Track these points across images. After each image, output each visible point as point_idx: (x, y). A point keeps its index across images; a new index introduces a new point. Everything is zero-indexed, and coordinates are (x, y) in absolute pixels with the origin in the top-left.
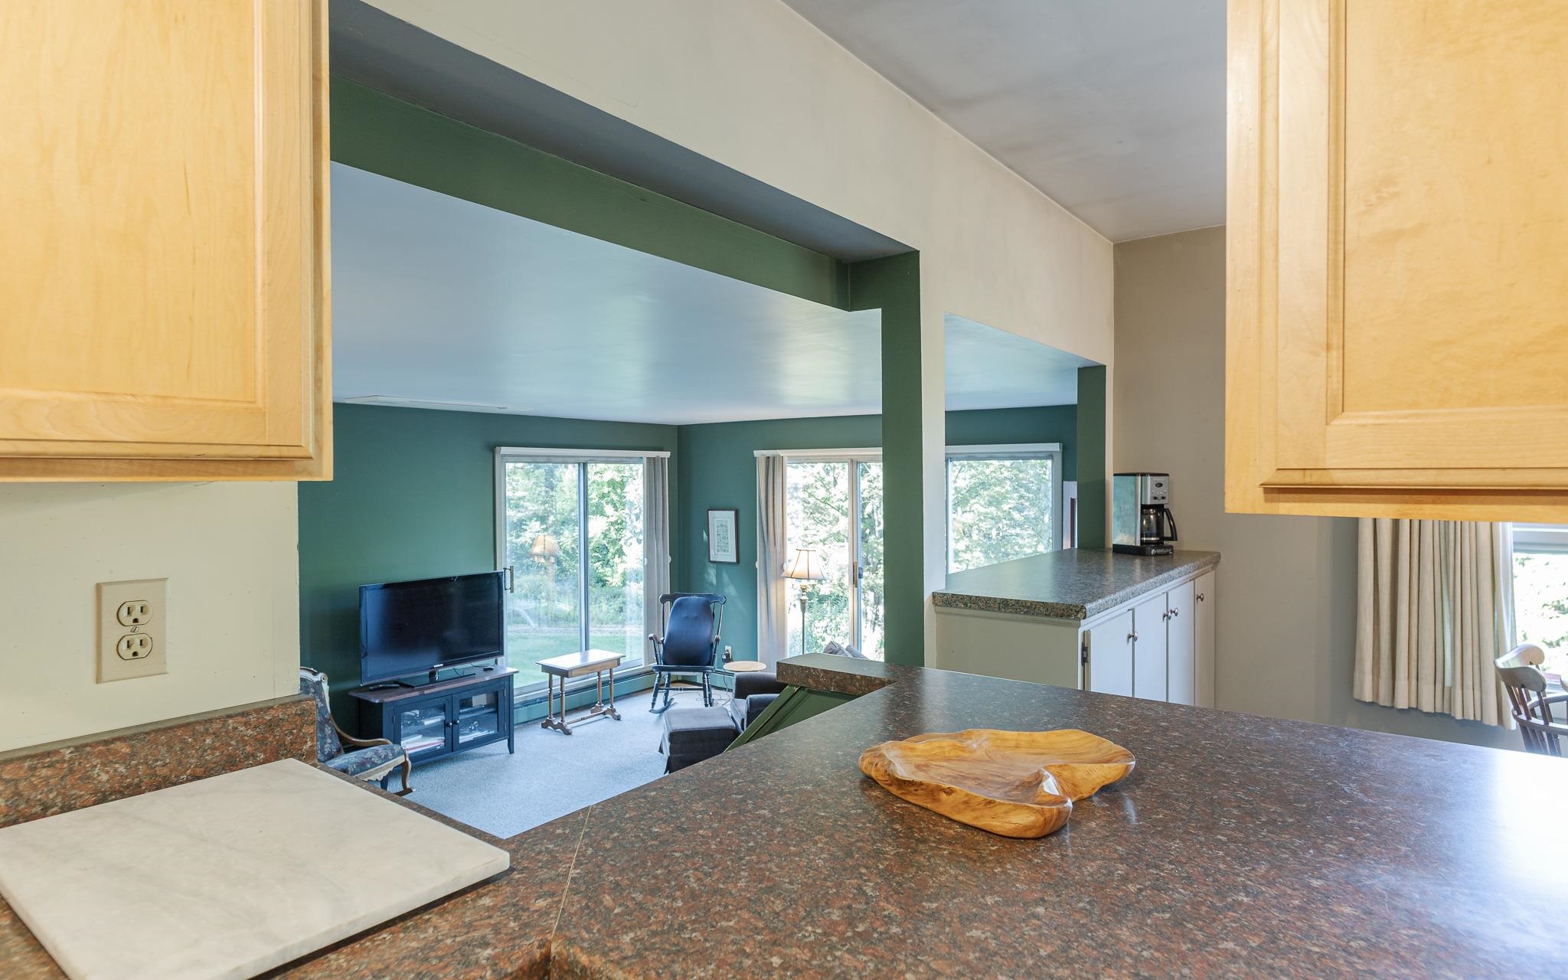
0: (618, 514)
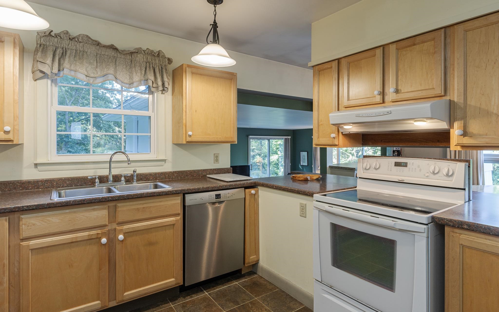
0: (281, 154)
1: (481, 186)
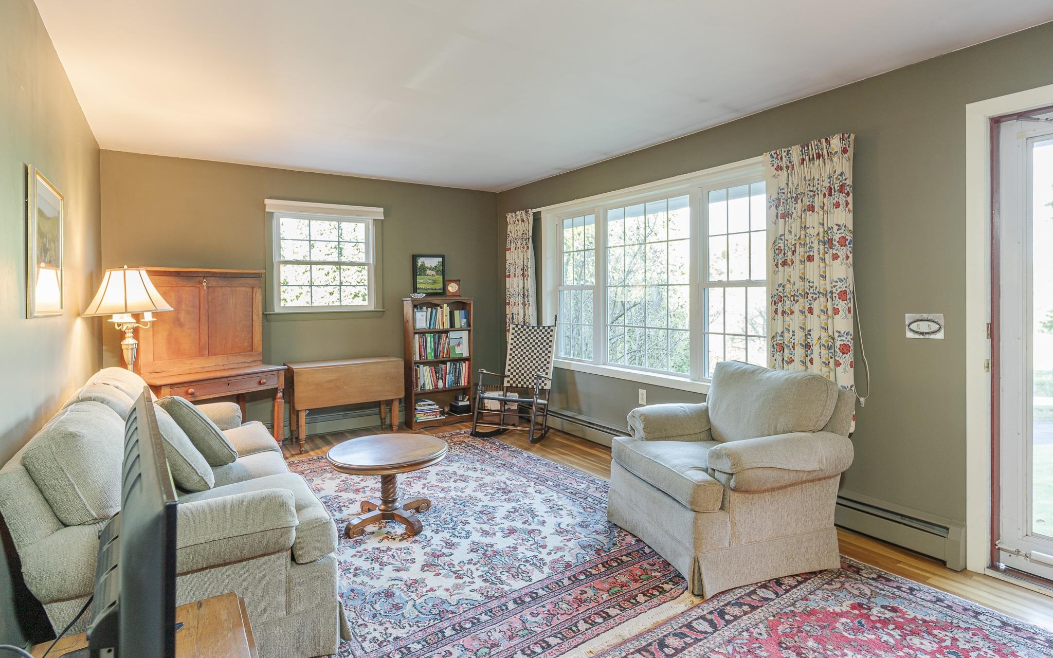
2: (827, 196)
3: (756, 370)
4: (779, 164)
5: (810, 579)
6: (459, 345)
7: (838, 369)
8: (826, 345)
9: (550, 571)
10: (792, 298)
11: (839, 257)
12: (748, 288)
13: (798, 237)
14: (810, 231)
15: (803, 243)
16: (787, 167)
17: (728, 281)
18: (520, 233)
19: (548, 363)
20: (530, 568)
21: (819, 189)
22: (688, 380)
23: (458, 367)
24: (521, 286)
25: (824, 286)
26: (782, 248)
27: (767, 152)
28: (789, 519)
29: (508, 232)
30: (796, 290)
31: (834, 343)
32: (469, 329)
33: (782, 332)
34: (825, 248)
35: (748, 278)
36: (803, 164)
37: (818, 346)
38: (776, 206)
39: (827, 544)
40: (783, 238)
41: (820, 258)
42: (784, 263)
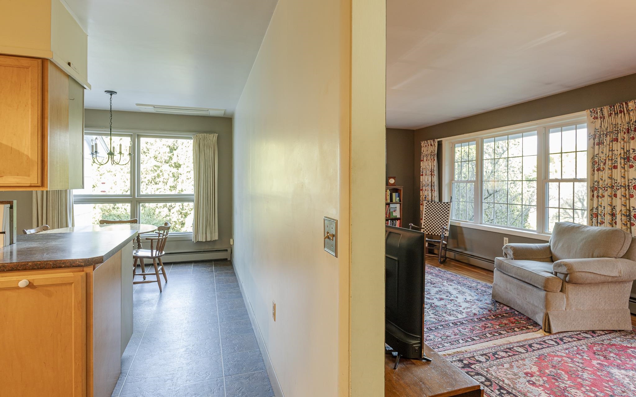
1: (70, 228)
2: (626, 133)
3: (581, 226)
4: (596, 116)
5: (613, 333)
6: (395, 211)
7: (632, 227)
8: (625, 214)
9: (467, 315)
10: (603, 189)
11: (634, 166)
12: (575, 183)
13: (607, 155)
14: (616, 152)
15: (610, 159)
16: (601, 118)
17: (562, 179)
18: (429, 152)
19: (447, 222)
20: (456, 313)
21: (621, 129)
22: (536, 233)
23: (394, 223)
24: (430, 180)
25: (624, 182)
26: (597, 161)
27: (588, 109)
28: (601, 301)
29: (422, 151)
30: (606, 184)
31: (630, 213)
32: (400, 203)
33: (597, 207)
34: (625, 161)
35: (575, 177)
36: (611, 116)
37: (620, 215)
38: (594, 138)
39: (624, 317)
40: (598, 156)
41: (621, 167)
42: (599, 170)
